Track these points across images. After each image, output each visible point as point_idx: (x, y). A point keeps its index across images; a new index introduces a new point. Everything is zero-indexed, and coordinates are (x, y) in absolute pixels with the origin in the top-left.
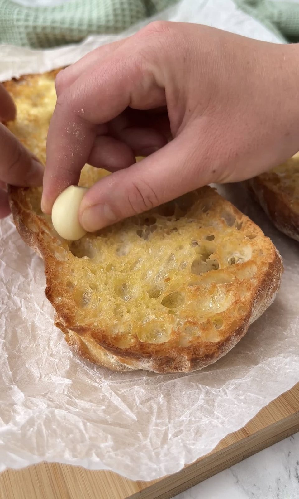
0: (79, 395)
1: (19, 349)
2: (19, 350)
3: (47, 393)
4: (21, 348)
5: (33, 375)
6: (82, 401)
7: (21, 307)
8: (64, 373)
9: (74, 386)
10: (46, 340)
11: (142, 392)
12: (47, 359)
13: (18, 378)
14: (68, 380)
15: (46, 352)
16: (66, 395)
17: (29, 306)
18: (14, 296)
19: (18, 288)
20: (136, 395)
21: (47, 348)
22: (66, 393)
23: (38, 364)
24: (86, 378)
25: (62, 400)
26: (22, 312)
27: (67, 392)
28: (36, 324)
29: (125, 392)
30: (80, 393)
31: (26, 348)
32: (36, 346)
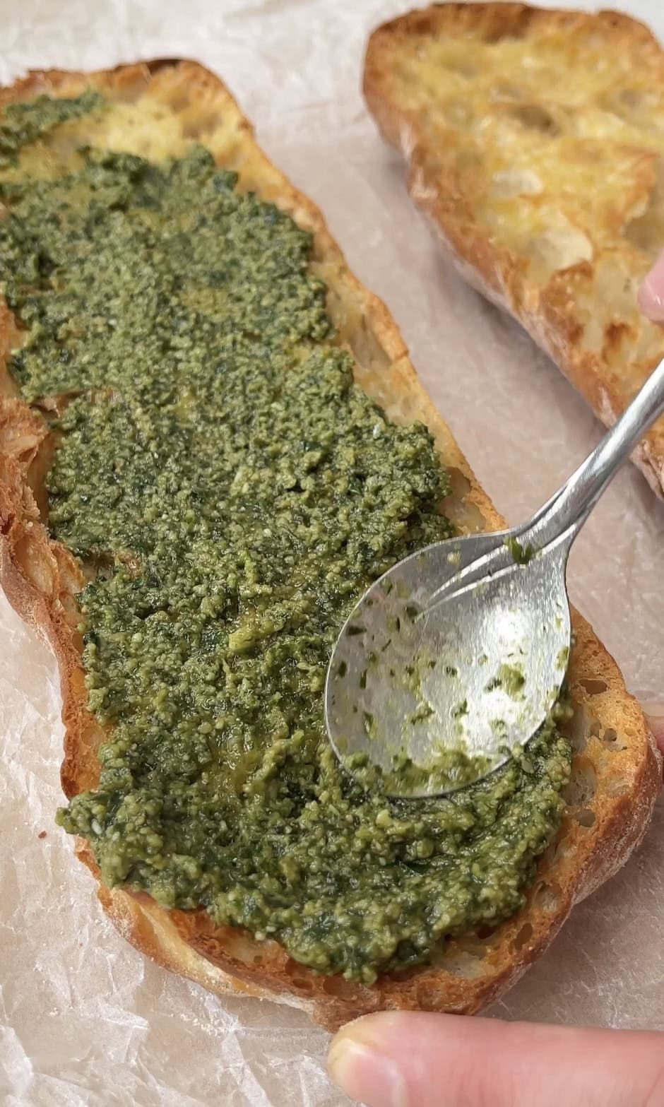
0: (166, 1066)
1: (21, 919)
2: (21, 923)
3: (86, 1060)
4: (26, 915)
5: (52, 993)
6: (173, 1092)
7: (28, 795)
8: (131, 997)
9: (152, 1040)
10: (87, 895)
11: (319, 1077)
12: (90, 953)
13: (16, 1004)
14: (139, 1019)
15: (86, 930)
16: (133, 1070)
17: (47, 792)
18: (10, 761)
19: (22, 741)
20: (302, 1082)
21: (89, 917)
22: (133, 1062)
23: (66, 965)
24: (184, 1008)
25: (124, 1085)
26: (29, 810)
27: (137, 1060)
28: (64, 847)
29: (278, 1069)
30: (167, 1059)
31: (38, 915)
32: (63, 910)
